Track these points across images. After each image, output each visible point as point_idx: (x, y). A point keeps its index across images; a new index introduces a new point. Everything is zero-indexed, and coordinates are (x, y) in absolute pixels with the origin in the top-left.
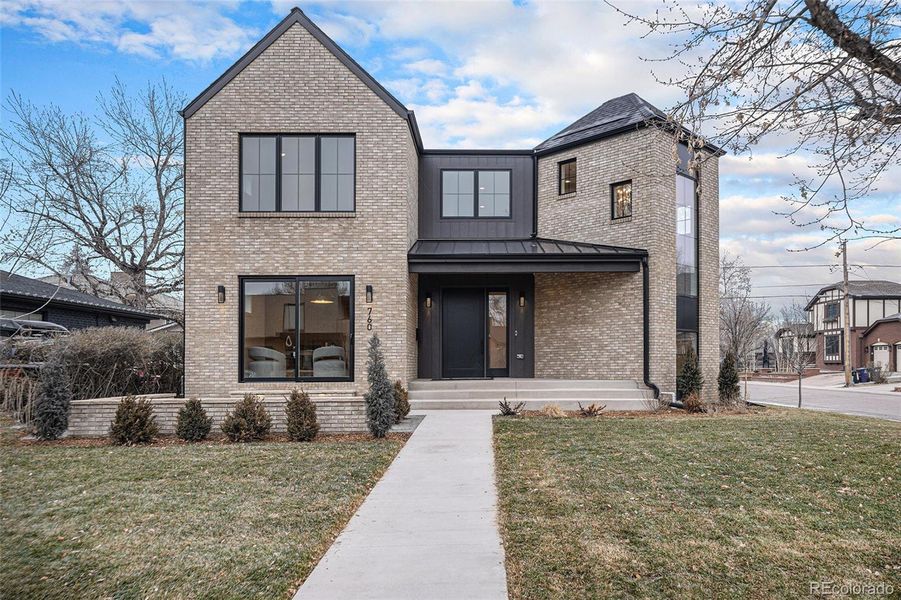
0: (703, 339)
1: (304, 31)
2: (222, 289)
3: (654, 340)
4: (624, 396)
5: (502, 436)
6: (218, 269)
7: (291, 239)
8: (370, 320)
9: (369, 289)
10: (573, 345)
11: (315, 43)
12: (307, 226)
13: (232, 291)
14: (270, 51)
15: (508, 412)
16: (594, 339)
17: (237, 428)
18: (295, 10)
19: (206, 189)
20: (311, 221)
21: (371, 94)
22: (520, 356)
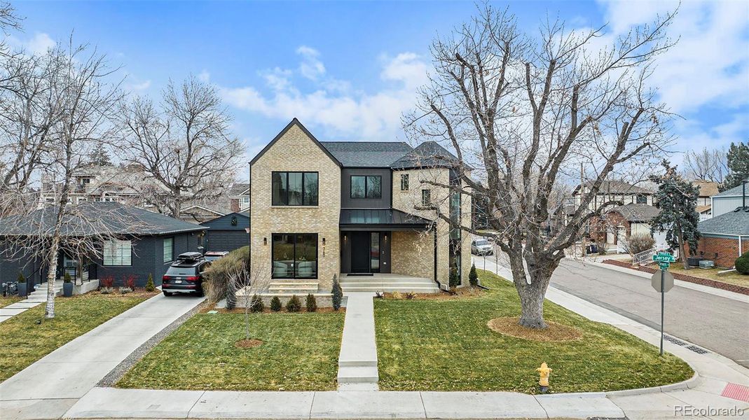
0: (462, 258)
1: (298, 128)
2: (265, 239)
3: (439, 262)
4: (426, 286)
5: (376, 310)
6: (264, 230)
7: (293, 218)
8: (324, 253)
9: (324, 239)
10: (407, 260)
11: (302, 132)
12: (299, 212)
13: (269, 240)
14: (284, 136)
15: (379, 297)
16: (415, 258)
17: (292, 307)
18: (295, 119)
19: (259, 196)
20: (300, 210)
21: (324, 154)
22: (385, 263)
